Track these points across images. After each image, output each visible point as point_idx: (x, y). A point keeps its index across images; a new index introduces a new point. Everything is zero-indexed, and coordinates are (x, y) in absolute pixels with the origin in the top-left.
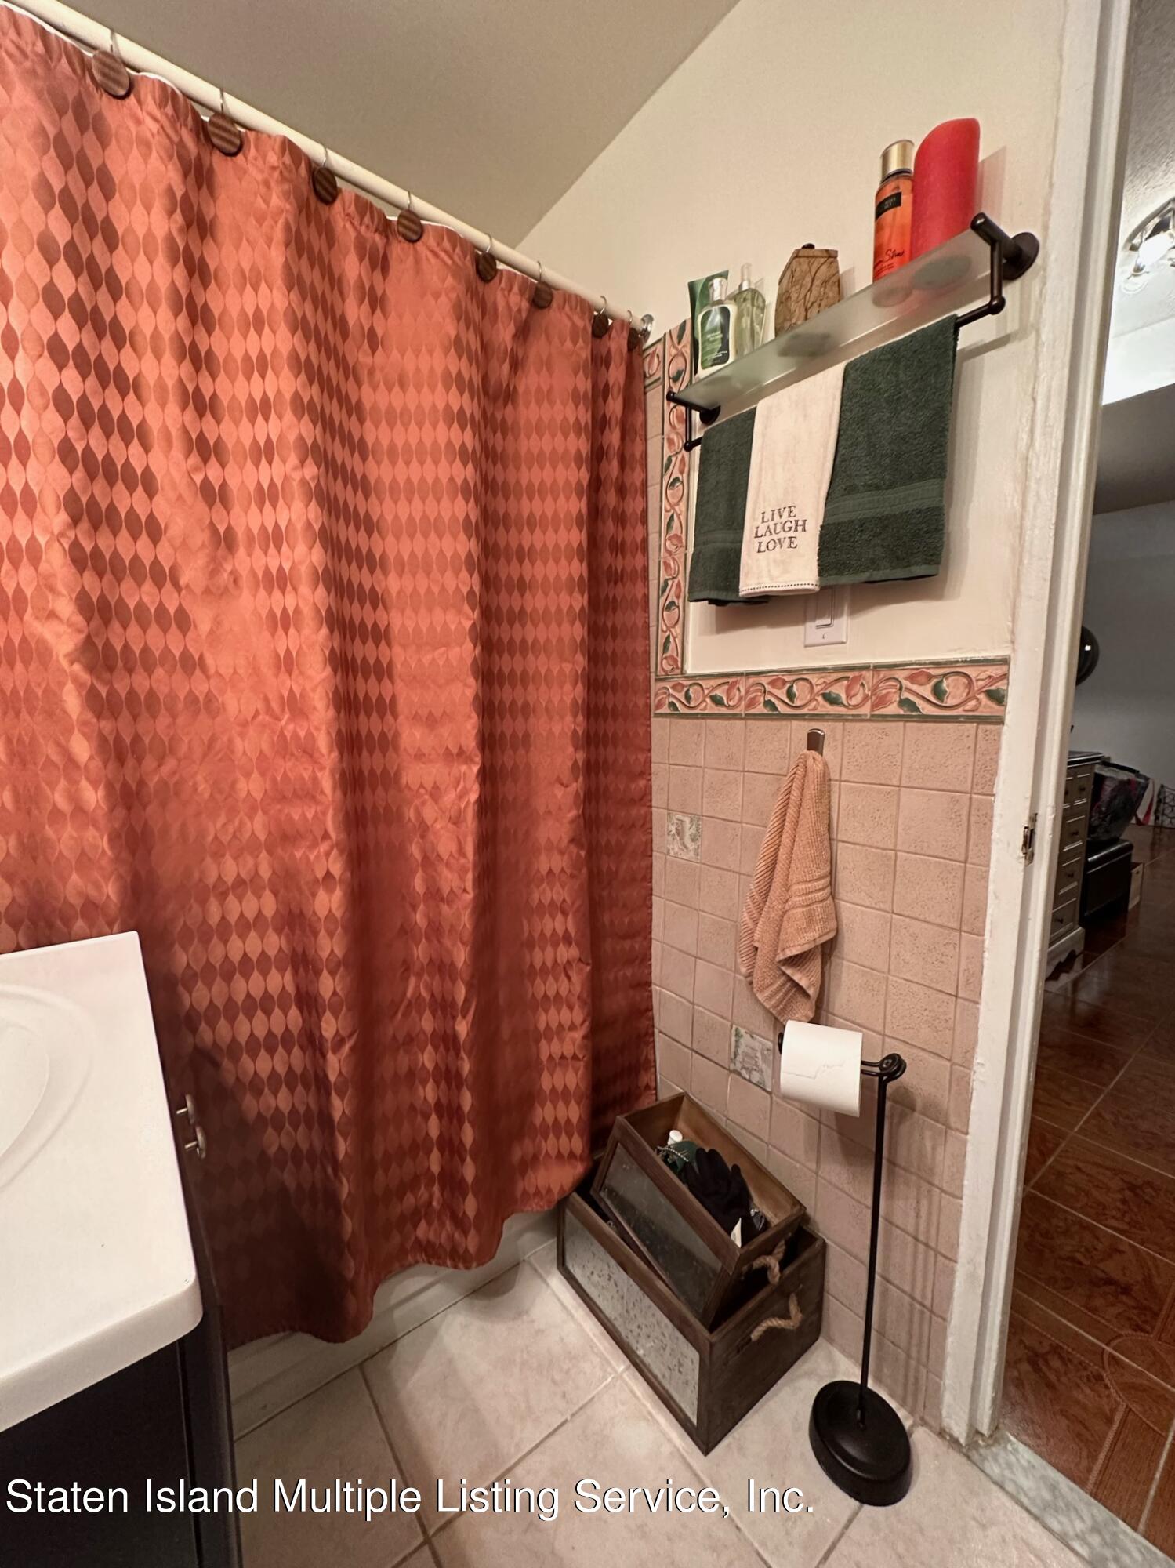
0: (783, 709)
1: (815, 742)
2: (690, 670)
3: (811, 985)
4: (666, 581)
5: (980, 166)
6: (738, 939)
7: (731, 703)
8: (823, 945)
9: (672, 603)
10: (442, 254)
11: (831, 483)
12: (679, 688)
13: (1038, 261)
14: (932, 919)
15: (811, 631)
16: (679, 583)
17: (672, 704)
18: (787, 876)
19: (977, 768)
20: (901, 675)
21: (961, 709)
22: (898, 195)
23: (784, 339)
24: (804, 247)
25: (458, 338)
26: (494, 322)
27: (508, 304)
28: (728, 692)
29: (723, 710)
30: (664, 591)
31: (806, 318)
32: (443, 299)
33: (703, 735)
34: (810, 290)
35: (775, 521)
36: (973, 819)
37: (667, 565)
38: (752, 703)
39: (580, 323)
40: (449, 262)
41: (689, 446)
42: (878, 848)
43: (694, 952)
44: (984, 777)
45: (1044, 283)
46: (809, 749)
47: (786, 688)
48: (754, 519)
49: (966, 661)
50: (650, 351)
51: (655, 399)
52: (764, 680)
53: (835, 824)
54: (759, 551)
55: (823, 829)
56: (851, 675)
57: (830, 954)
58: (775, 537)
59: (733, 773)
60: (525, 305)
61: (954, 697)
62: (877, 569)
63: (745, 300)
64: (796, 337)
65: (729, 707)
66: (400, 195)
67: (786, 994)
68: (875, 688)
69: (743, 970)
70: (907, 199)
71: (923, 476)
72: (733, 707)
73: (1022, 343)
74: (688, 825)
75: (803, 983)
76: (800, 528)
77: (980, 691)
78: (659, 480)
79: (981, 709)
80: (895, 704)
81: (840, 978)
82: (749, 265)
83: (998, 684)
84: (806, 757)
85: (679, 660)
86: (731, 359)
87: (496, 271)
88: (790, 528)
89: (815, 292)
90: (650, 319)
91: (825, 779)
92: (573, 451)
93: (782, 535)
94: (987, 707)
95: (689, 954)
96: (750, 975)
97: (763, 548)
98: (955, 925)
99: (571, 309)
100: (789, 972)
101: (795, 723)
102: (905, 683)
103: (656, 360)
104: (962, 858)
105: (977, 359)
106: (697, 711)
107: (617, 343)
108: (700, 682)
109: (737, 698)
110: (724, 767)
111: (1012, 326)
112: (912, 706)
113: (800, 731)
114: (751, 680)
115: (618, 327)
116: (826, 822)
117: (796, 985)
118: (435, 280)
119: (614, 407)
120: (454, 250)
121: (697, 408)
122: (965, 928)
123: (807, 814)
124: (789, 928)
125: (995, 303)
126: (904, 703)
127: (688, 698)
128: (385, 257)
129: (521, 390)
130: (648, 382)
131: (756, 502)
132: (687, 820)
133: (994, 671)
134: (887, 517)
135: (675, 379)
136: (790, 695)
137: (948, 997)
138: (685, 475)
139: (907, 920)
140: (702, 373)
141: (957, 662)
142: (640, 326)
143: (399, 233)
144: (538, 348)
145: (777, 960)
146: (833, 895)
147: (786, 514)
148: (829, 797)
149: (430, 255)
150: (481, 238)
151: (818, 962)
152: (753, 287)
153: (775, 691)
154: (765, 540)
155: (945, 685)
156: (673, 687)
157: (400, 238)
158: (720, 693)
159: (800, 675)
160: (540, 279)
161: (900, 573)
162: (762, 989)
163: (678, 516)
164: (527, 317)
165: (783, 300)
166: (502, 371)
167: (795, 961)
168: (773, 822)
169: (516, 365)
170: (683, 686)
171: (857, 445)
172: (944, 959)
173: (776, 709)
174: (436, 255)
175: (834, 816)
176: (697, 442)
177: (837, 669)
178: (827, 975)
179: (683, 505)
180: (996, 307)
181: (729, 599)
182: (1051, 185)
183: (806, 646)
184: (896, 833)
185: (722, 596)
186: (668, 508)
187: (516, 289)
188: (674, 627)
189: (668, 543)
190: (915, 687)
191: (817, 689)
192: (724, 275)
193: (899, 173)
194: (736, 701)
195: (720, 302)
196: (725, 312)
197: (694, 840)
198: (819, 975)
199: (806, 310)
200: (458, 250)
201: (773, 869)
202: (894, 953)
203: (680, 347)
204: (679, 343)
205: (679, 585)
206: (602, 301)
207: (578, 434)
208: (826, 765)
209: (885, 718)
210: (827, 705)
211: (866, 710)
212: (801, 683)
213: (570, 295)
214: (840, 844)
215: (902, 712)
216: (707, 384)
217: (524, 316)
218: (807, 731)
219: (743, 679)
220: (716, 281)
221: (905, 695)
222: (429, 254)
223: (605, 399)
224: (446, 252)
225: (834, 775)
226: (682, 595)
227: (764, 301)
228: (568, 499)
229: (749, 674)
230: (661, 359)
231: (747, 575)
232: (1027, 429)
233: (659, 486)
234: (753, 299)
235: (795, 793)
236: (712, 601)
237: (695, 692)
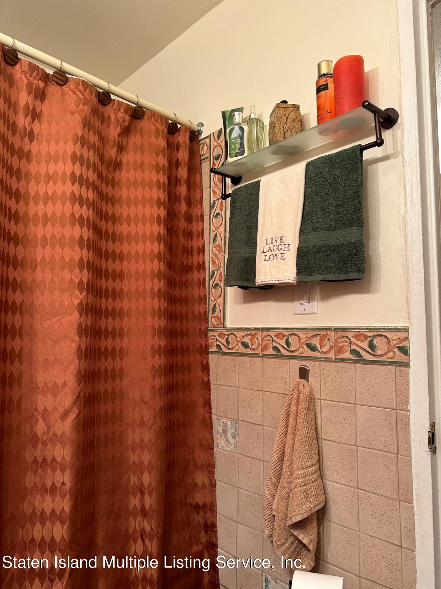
0: (284, 352)
1: (304, 373)
2: (229, 325)
3: (310, 542)
4: (213, 271)
5: (365, 75)
6: (264, 509)
7: (253, 347)
8: (318, 512)
9: (217, 285)
10: (78, 93)
11: (301, 225)
12: (223, 336)
13: (399, 121)
14: (382, 492)
15: (297, 306)
16: (221, 273)
17: (218, 346)
18: (291, 464)
19: (398, 393)
20: (350, 335)
21: (385, 357)
22: (327, 85)
23: (274, 147)
24: (282, 102)
25: (83, 136)
26: (108, 126)
27: (116, 117)
28: (251, 340)
29: (249, 351)
30: (212, 277)
31: (285, 138)
32: (77, 115)
33: (238, 366)
34: (286, 123)
35: (274, 244)
36: (399, 426)
37: (214, 262)
38: (265, 348)
39: (160, 128)
40: (82, 97)
41: (225, 197)
42: (346, 444)
43: (236, 519)
44: (402, 399)
45: (403, 132)
46: (300, 378)
47: (285, 339)
48: (262, 242)
49: (385, 329)
50: (202, 142)
51: (206, 168)
52: (272, 334)
53: (320, 428)
54: (265, 261)
55: (312, 432)
56: (322, 333)
57: (323, 519)
58: (274, 253)
59: (256, 392)
60: (127, 118)
61: (380, 350)
62: (329, 273)
63: (253, 123)
64: (279, 146)
65: (252, 349)
66: (57, 62)
67: (295, 549)
68: (336, 342)
69: (267, 532)
70: (331, 86)
71: (352, 224)
72: (255, 349)
73: (396, 160)
74: (230, 426)
75: (305, 541)
76: (287, 249)
77: (394, 347)
78: (208, 213)
79: (396, 358)
80: (348, 352)
81: (330, 535)
82: (254, 106)
83: (404, 343)
84: (299, 384)
85: (222, 319)
86: (245, 155)
87: (111, 100)
88: (281, 248)
89: (288, 125)
90: (202, 125)
91: (311, 399)
92: (155, 198)
93: (277, 252)
94: (399, 357)
95: (233, 520)
96: (271, 536)
97: (267, 259)
98: (395, 497)
99: (155, 120)
100: (296, 533)
101: (291, 361)
102: (353, 340)
103: (206, 147)
104: (396, 452)
105: (375, 165)
106: (233, 351)
107: (183, 139)
108: (235, 333)
109: (257, 343)
110: (251, 388)
111: (390, 151)
112: (358, 354)
113: (295, 366)
114: (265, 333)
115: (184, 130)
116: (314, 427)
117: (301, 542)
118: (73, 107)
119: (183, 173)
120: (85, 91)
121: (229, 176)
122: (401, 499)
123: (302, 422)
124: (294, 502)
125: (379, 141)
126: (353, 352)
127: (228, 342)
128: (44, 92)
129: (124, 161)
130: (202, 158)
131: (262, 233)
132: (229, 423)
133: (402, 335)
134: (334, 245)
135: (217, 158)
136: (288, 343)
137: (396, 547)
138: (223, 212)
139: (367, 493)
140: (230, 160)
141: (380, 329)
142: (196, 128)
143: (53, 81)
144: (134, 140)
145: (287, 525)
146: (321, 476)
147: (279, 240)
148: (315, 410)
149: (71, 93)
150: (103, 84)
151: (314, 525)
152: (257, 117)
153: (278, 341)
154: (268, 254)
155: (375, 342)
156: (219, 335)
157: (54, 83)
158: (247, 340)
159: (293, 331)
160: (137, 104)
161: (342, 277)
162: (279, 547)
163: (220, 234)
164: (128, 125)
165: (272, 125)
166: (112, 152)
167: (300, 525)
168: (281, 426)
169: (121, 148)
170: (225, 335)
171: (315, 206)
172: (391, 520)
173: (280, 352)
174: (74, 93)
175: (319, 422)
176: (229, 195)
177: (313, 329)
178: (321, 534)
179: (222, 229)
180: (379, 143)
181: (249, 286)
182: (401, 87)
183: (295, 315)
184: (356, 433)
185: (245, 284)
186: (214, 229)
187: (122, 110)
188: (218, 298)
189: (214, 249)
190: (358, 343)
191: (303, 341)
192: (241, 110)
193: (326, 74)
194: (256, 345)
195: (238, 124)
196: (242, 129)
197: (234, 437)
198: (316, 534)
199: (284, 134)
200: (88, 91)
201: (283, 459)
202: (361, 517)
203: (219, 142)
204: (218, 140)
205: (221, 274)
206: (174, 115)
207: (159, 189)
208: (311, 389)
209: (343, 360)
210: (309, 351)
211: (332, 355)
212: (294, 336)
213: (155, 113)
214: (323, 441)
215: (353, 358)
216: (233, 166)
217: (127, 124)
218: (299, 366)
219: (260, 333)
220: (236, 114)
221: (354, 347)
222: (70, 91)
223: (177, 168)
224: (80, 91)
225: (317, 396)
226: (223, 280)
227: (263, 124)
228: (152, 225)
229: (263, 330)
230: (209, 147)
231: (259, 273)
232: (403, 203)
233: (208, 216)
234: (257, 123)
235: (293, 408)
236: (239, 287)
237: (232, 339)
